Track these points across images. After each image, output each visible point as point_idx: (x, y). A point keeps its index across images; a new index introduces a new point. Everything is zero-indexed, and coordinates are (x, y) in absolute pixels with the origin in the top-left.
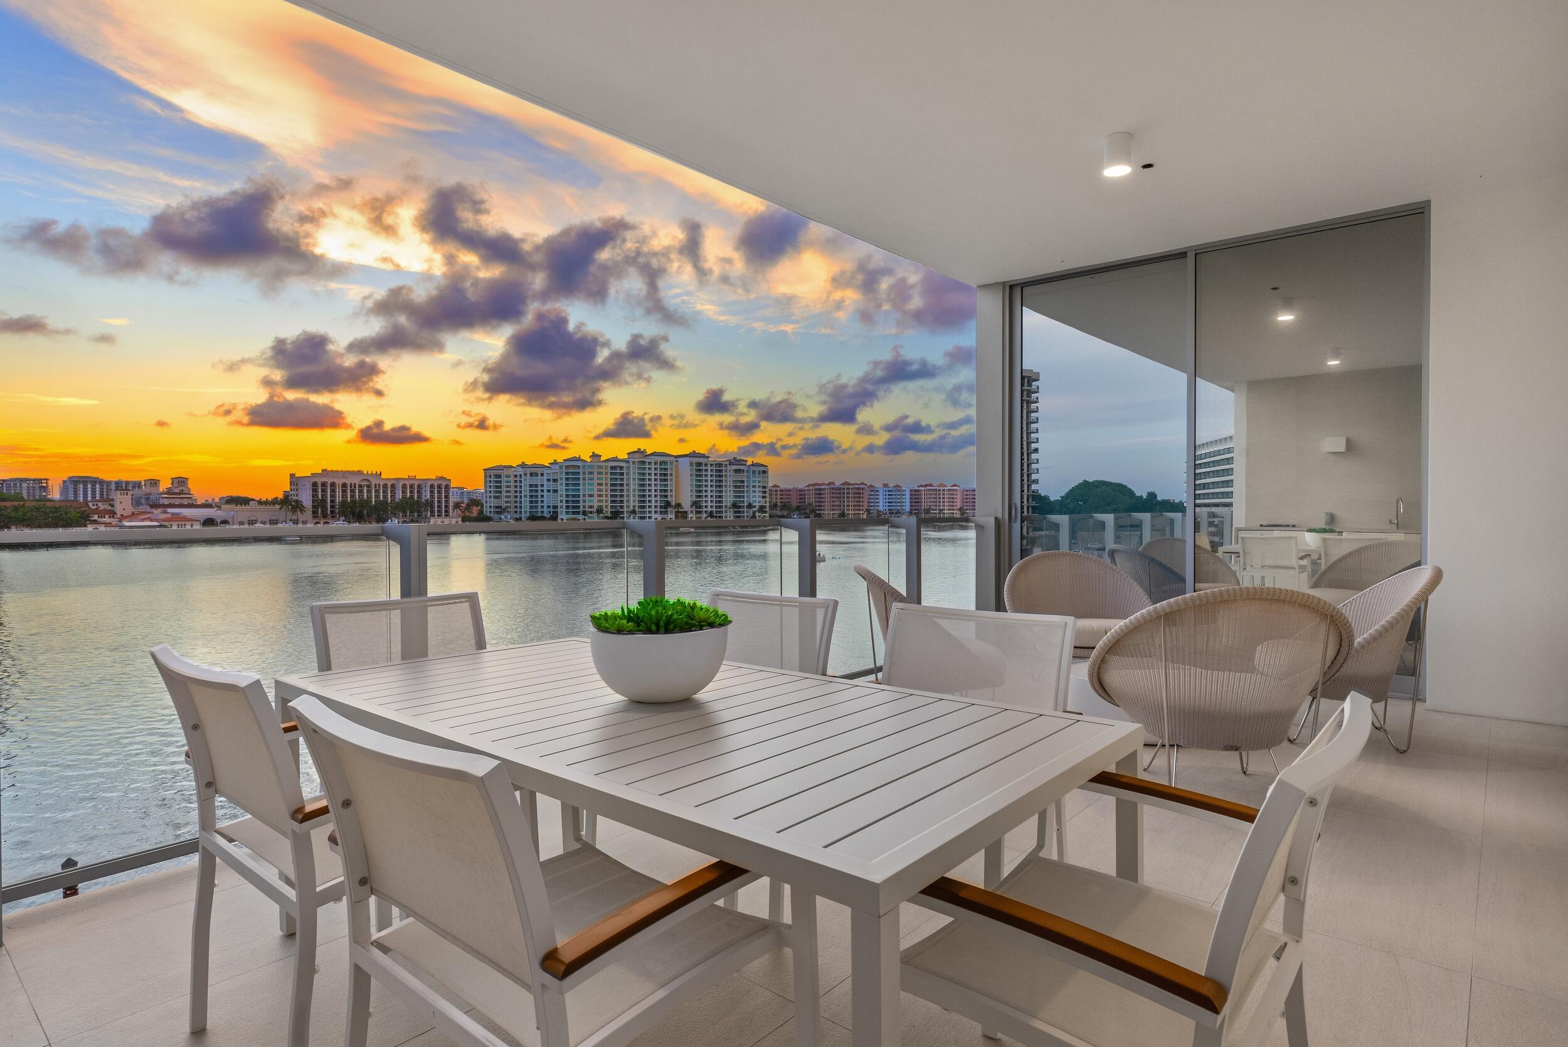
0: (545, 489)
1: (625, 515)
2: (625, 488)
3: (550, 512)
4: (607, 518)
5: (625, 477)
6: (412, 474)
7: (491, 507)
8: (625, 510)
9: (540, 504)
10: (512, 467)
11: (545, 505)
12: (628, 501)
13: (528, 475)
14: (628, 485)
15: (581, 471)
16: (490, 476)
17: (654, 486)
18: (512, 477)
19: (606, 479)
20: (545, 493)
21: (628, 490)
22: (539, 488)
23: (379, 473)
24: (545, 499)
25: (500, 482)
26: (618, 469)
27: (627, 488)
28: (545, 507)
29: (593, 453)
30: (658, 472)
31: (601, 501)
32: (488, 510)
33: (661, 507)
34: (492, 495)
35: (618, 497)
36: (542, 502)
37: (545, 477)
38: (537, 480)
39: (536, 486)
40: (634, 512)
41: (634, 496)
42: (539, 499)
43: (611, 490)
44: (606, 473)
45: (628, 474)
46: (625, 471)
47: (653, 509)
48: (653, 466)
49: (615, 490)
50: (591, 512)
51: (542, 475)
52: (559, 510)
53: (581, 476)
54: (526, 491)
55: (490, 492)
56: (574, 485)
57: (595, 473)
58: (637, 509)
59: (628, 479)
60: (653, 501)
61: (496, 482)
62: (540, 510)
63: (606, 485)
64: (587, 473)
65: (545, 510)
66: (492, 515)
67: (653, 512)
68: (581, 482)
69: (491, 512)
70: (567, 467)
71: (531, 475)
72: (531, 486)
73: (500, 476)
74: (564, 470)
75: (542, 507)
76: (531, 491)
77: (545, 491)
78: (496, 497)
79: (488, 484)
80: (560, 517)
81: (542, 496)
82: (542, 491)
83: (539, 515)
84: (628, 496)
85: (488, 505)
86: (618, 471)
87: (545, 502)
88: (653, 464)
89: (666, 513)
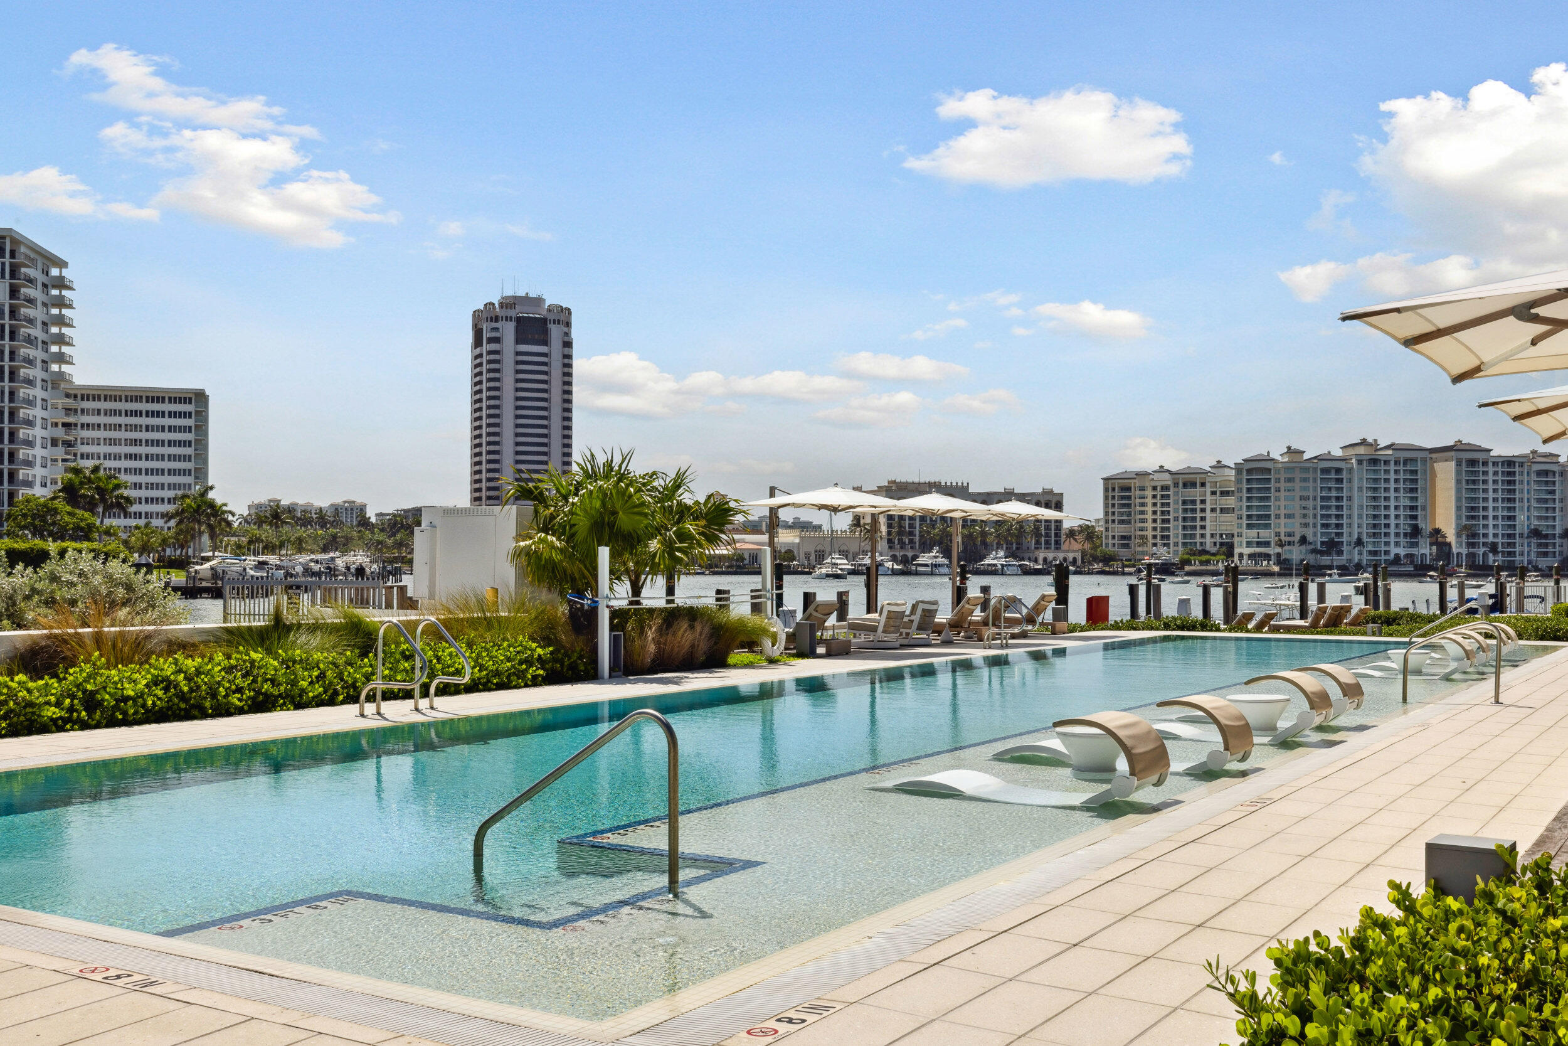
0: (1208, 507)
1: (1345, 548)
2: (1345, 503)
3: (1215, 544)
4: (1315, 551)
5: (1344, 485)
7: (1114, 537)
8: (1345, 539)
9: (1199, 532)
10: (1150, 474)
11: (1208, 532)
12: (1350, 525)
13: (1181, 485)
14: (1350, 498)
15: (1273, 476)
16: (1113, 489)
17: (1397, 500)
18: (1150, 489)
19: (1315, 489)
20: (1208, 514)
21: (1350, 508)
22: (1199, 506)
24: (1208, 523)
25: (1129, 498)
26: (1333, 472)
27: (1349, 503)
28: (1208, 536)
29: (1289, 448)
30: (1402, 476)
31: (1306, 525)
32: (1110, 541)
33: (1405, 535)
34: (1116, 518)
35: (1333, 517)
36: (1203, 527)
37: (1208, 489)
38: (1196, 493)
39: (1193, 502)
40: (1359, 542)
41: (1360, 516)
42: (1199, 523)
43: (1322, 507)
44: (1315, 480)
45: (1350, 481)
46: (1344, 475)
47: (1392, 539)
48: (1392, 467)
49: (1328, 508)
50: (1289, 543)
51: (1203, 484)
52: (1236, 540)
53: (1272, 485)
54: (1175, 509)
55: (1113, 513)
56: (1261, 499)
57: (1297, 480)
58: (1365, 539)
59: (1351, 489)
60: (1393, 526)
61: (1122, 498)
62: (1198, 540)
63: (1315, 498)
64: (1282, 480)
65: (1208, 540)
66: (1116, 549)
67: (1392, 544)
68: (1273, 494)
69: (1114, 545)
70: (1249, 471)
71: (1185, 485)
72: (1184, 502)
73: (1129, 489)
74: (1245, 477)
75: (1203, 536)
76: (1185, 511)
77: (1208, 510)
78: (1121, 522)
79: (1110, 502)
80: (1237, 551)
81: (1203, 519)
82: (1203, 510)
83: (1199, 547)
84: (1350, 516)
85: (1110, 534)
86: (1333, 476)
87: (1208, 528)
88: (1392, 463)
89: (1415, 545)
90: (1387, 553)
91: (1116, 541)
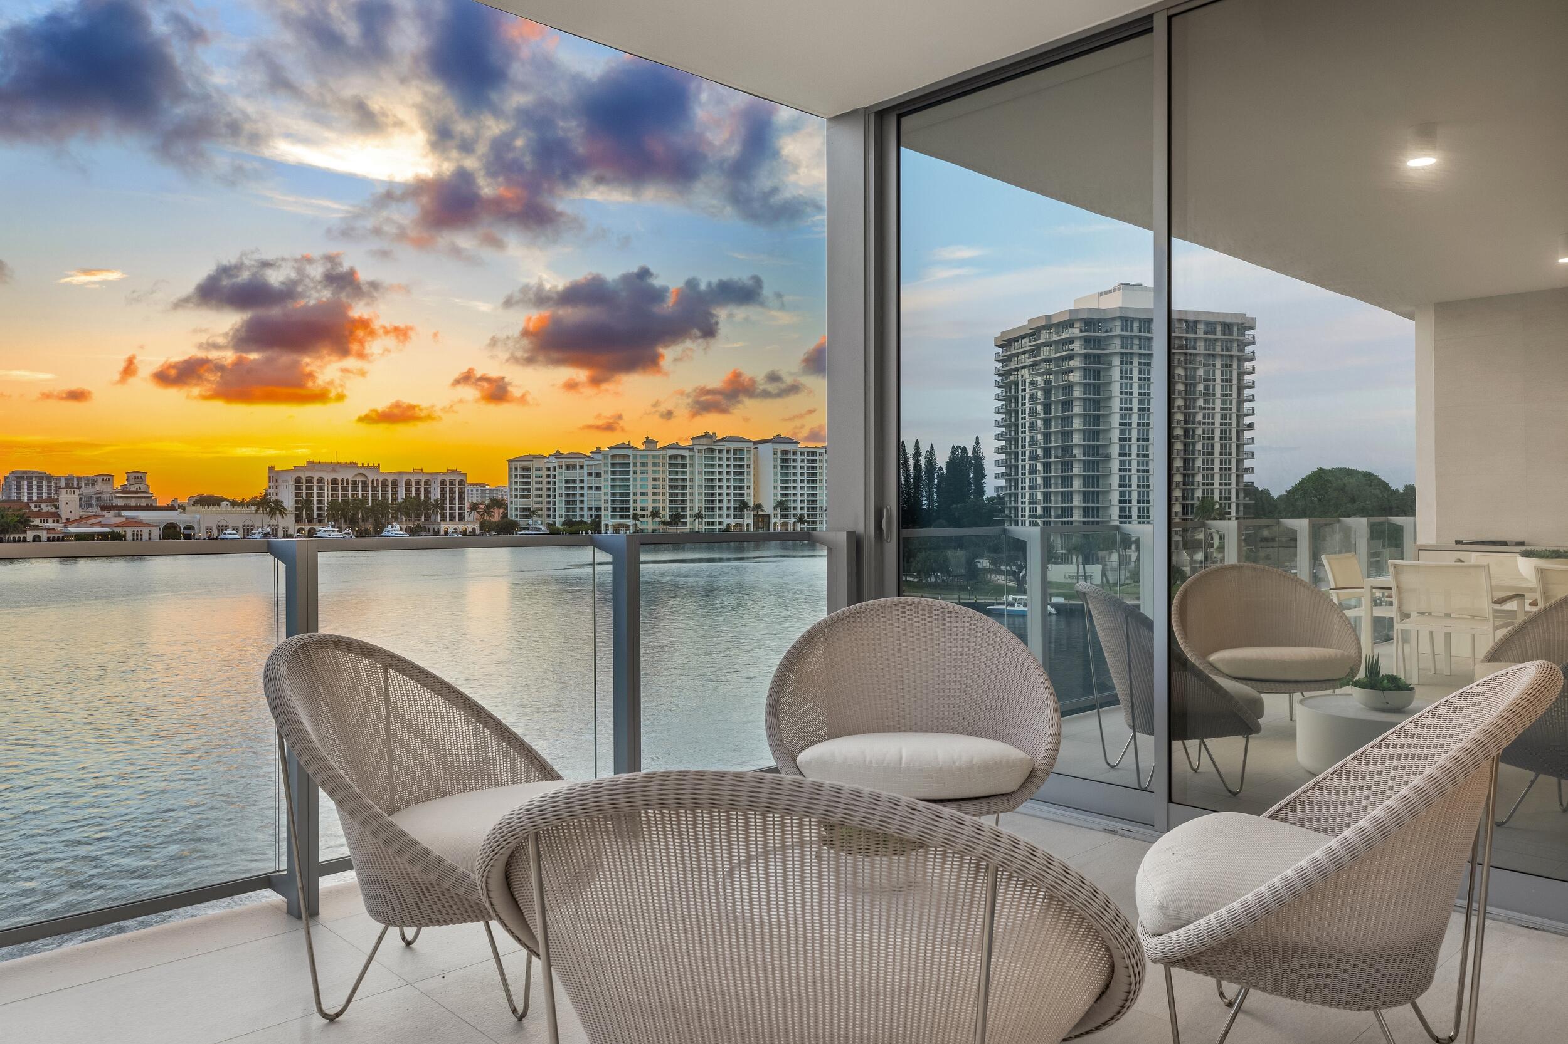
0: (585, 485)
1: (689, 520)
2: (688, 484)
3: (591, 515)
4: (664, 523)
5: (688, 469)
6: (417, 467)
7: (516, 509)
8: (688, 512)
9: (579, 505)
10: (544, 457)
11: (585, 506)
12: (692, 501)
13: (564, 467)
14: (692, 480)
15: (631, 462)
16: (516, 469)
17: (726, 482)
18: (544, 470)
19: (664, 472)
20: (585, 491)
21: (692, 487)
22: (578, 485)
23: (376, 465)
24: (585, 499)
25: (529, 477)
26: (679, 459)
27: (691, 483)
28: (586, 509)
29: (647, 438)
30: (732, 462)
31: (657, 501)
32: (514, 513)
33: (735, 509)
34: (518, 493)
35: (679, 495)
36: (582, 502)
37: (586, 471)
38: (576, 474)
39: (574, 481)
40: (699, 516)
41: (700, 494)
42: (578, 498)
43: (670, 487)
44: (664, 465)
45: (692, 466)
46: (688, 462)
47: (725, 512)
48: (725, 455)
49: (676, 487)
50: (644, 516)
51: (582, 467)
52: (603, 513)
53: (631, 469)
54: (561, 488)
55: (516, 489)
56: (622, 480)
57: (650, 465)
58: (703, 512)
59: (692, 472)
60: (725, 502)
61: (524, 477)
62: (578, 512)
63: (664, 480)
64: (638, 465)
65: (586, 512)
66: (518, 519)
67: (725, 516)
68: (631, 476)
69: (516, 515)
70: (613, 457)
71: (568, 467)
72: (567, 481)
73: (528, 469)
74: (610, 461)
75: (582, 509)
76: (568, 488)
77: (586, 488)
78: (523, 496)
79: (514, 480)
80: (604, 522)
81: (582, 495)
82: (582, 488)
83: (578, 519)
84: (692, 494)
85: (514, 506)
86: (679, 462)
87: (585, 502)
88: (725, 452)
89: (742, 517)
90: (720, 523)
91: (518, 513)
